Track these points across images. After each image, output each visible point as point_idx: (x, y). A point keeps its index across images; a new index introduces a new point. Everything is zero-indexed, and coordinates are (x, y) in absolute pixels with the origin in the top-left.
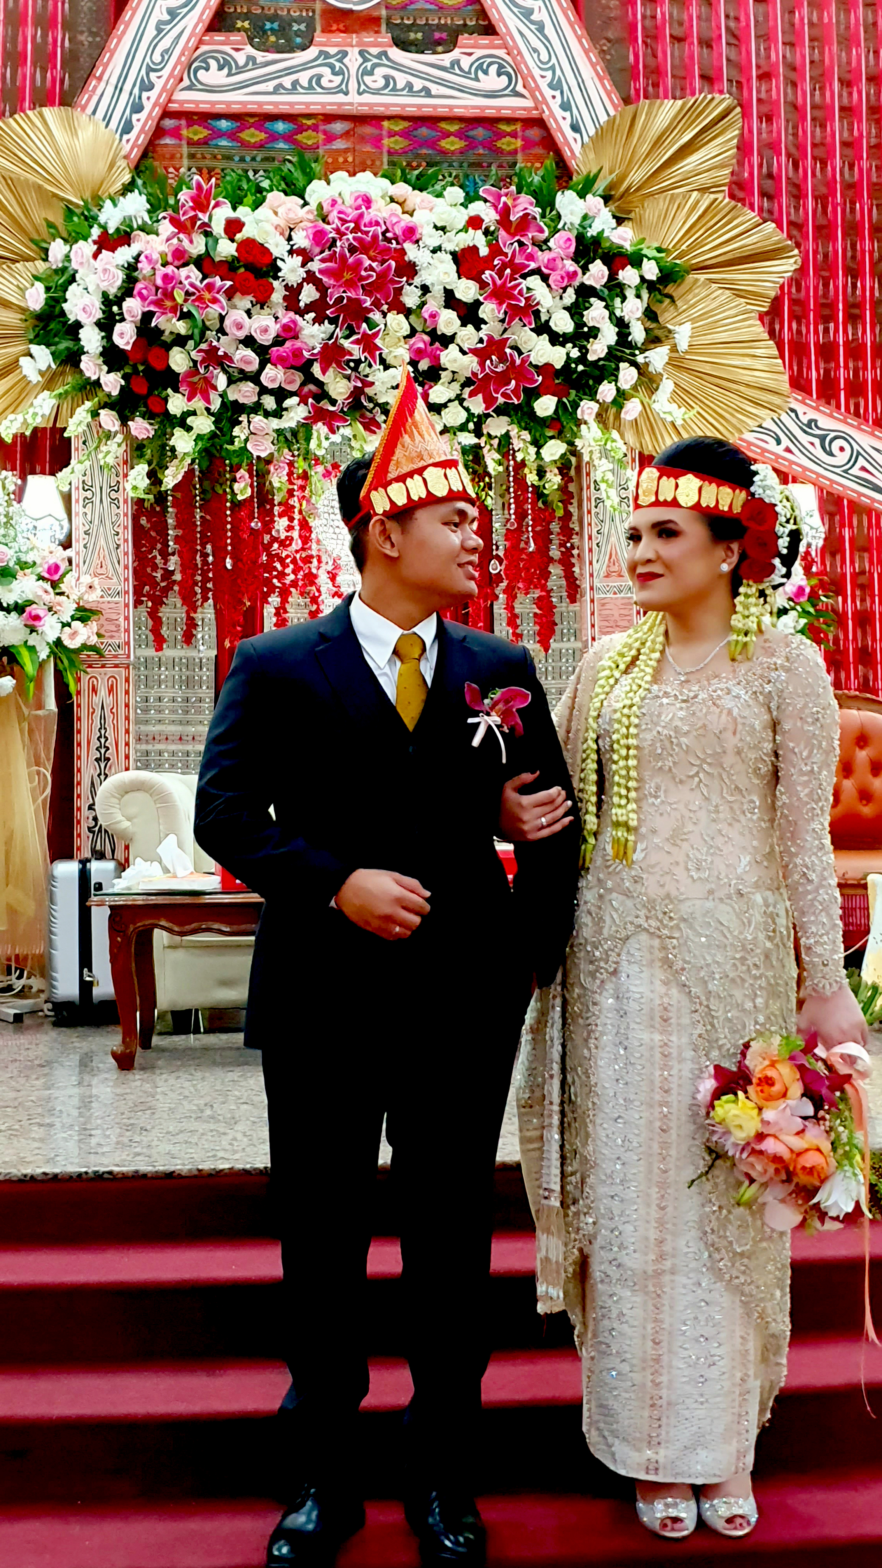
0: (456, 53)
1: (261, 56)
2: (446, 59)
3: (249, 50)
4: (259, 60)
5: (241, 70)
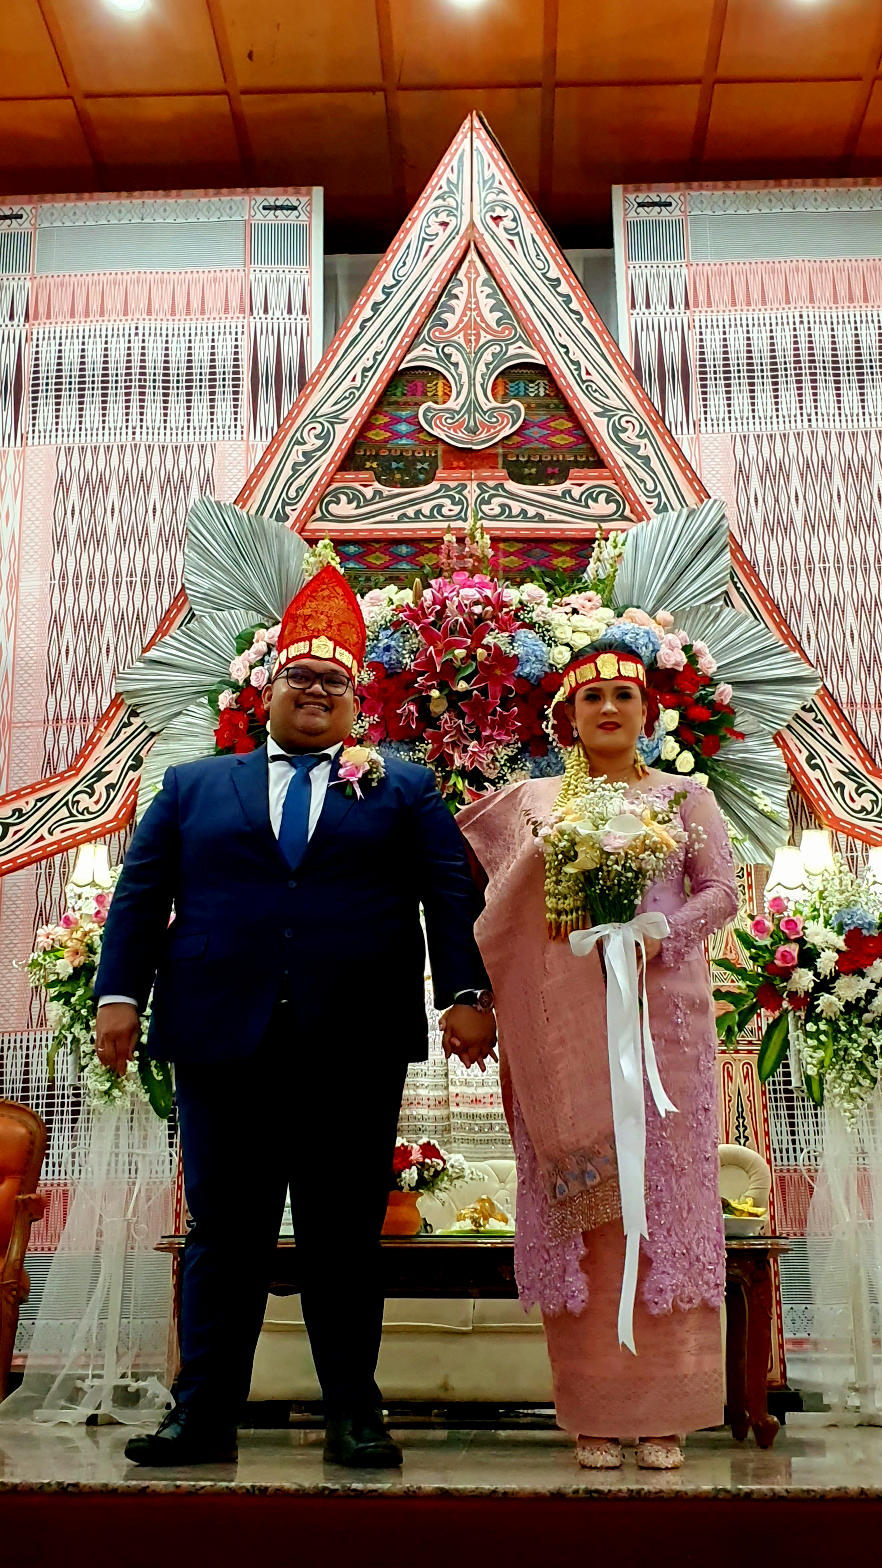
0: (567, 484)
1: (386, 491)
2: (558, 489)
3: (377, 485)
4: (385, 494)
5: (368, 502)
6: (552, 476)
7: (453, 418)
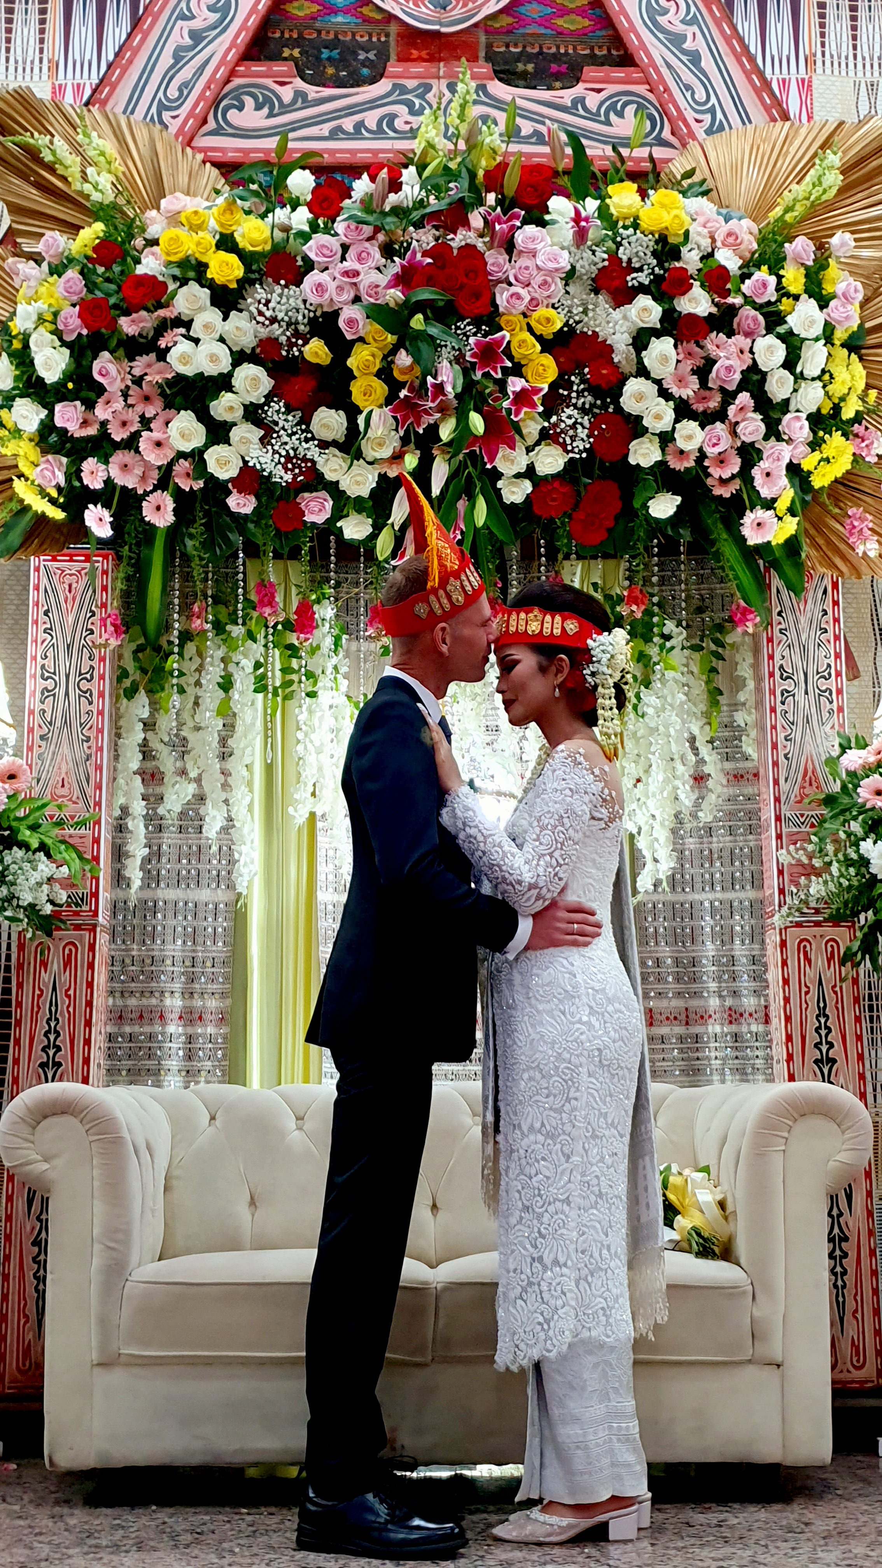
0: (579, 90)
1: (313, 92)
2: (567, 96)
3: (299, 83)
5: (286, 109)
6: (557, 76)
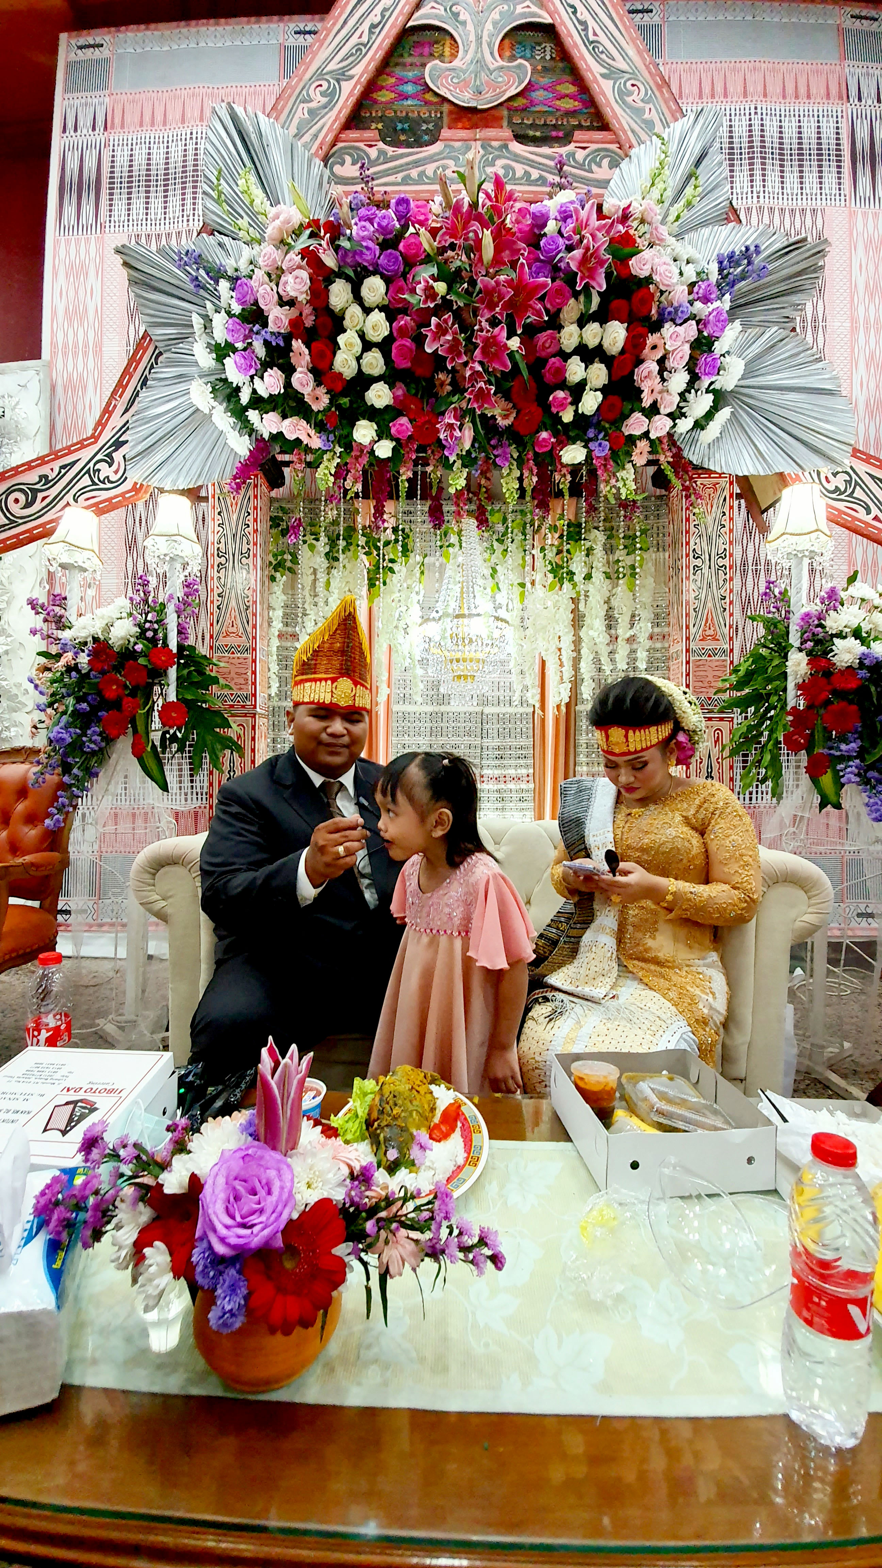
6: (557, 138)
7: (458, 78)
